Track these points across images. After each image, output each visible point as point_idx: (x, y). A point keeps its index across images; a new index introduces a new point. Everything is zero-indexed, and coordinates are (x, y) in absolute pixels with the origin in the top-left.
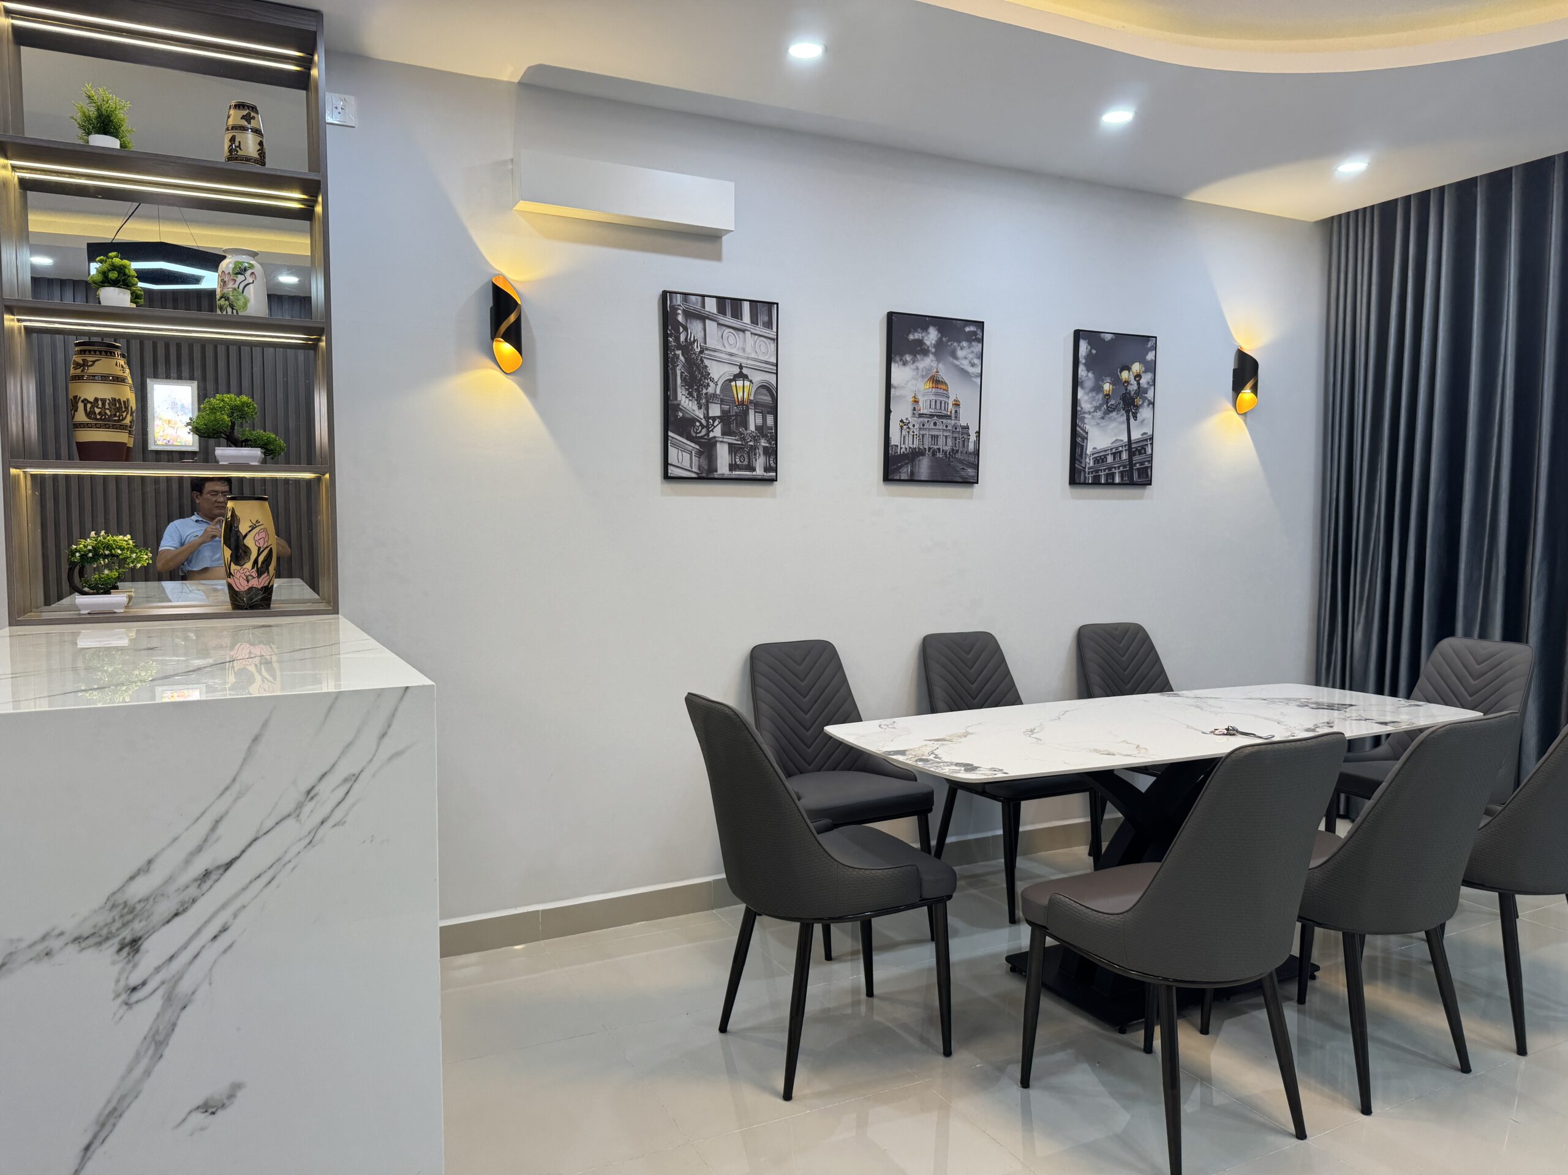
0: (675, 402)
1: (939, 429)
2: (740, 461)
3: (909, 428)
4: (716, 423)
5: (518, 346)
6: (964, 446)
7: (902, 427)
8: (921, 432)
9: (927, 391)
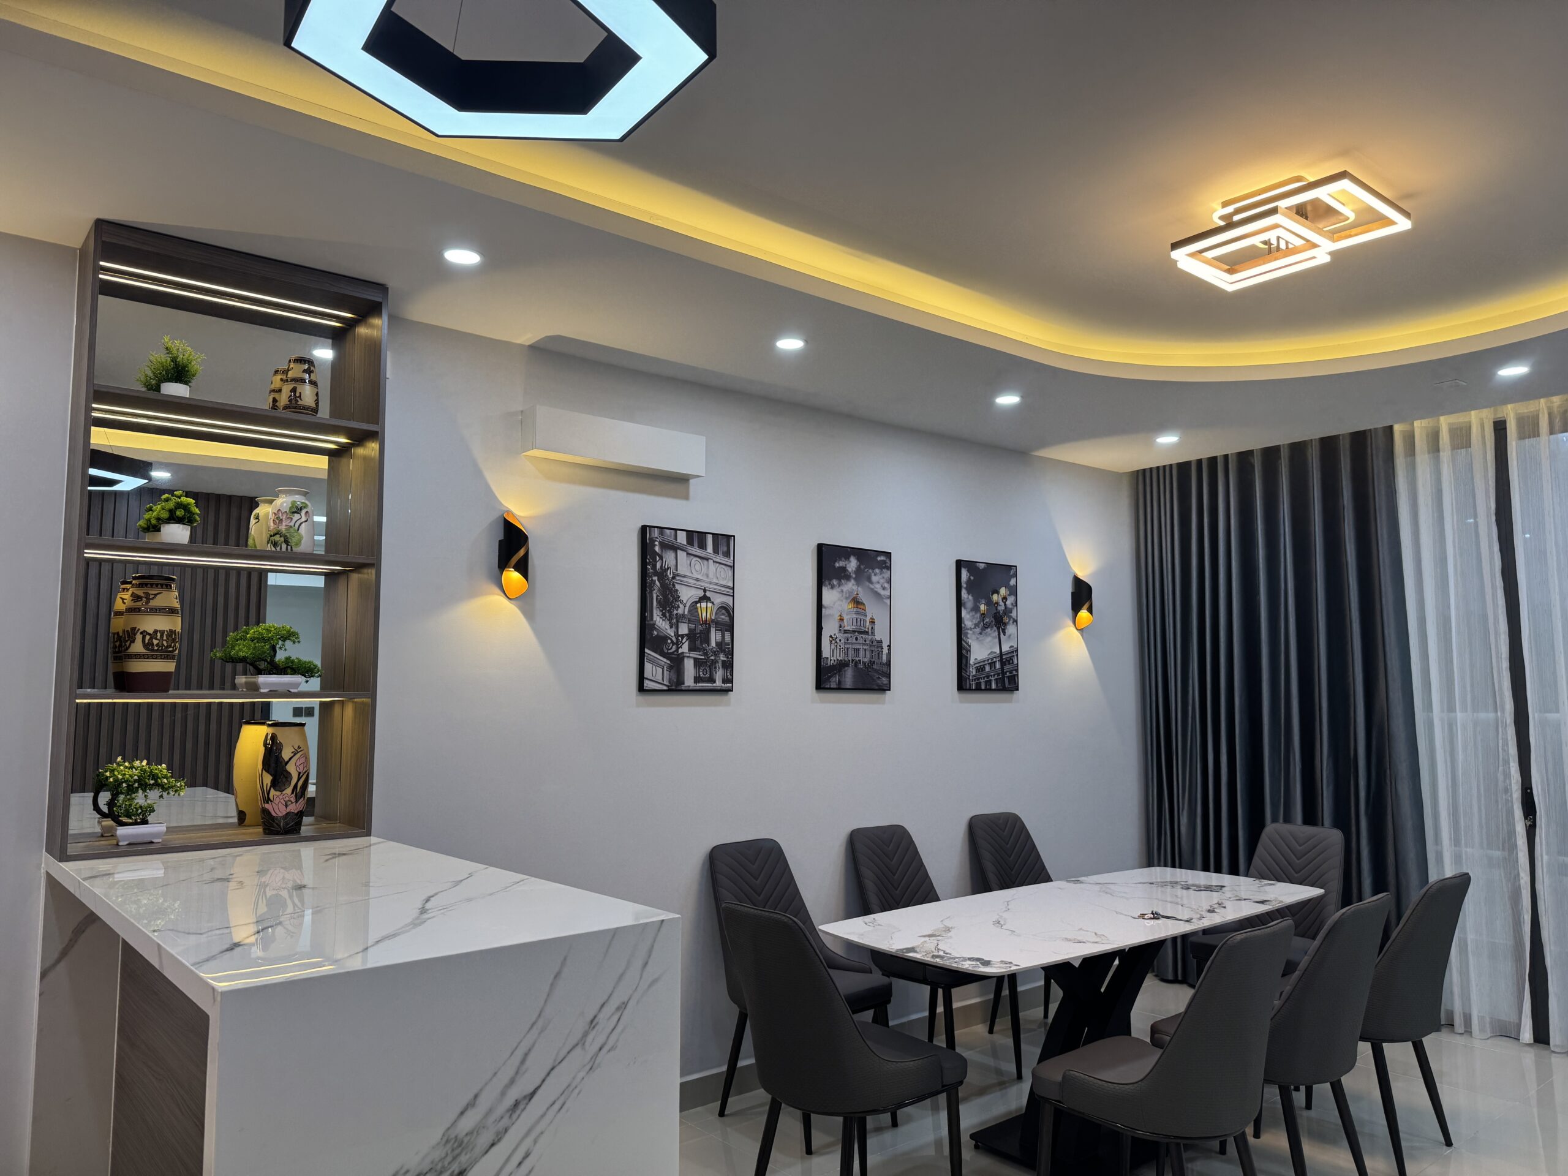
0: (651, 622)
1: (860, 644)
2: (703, 673)
3: (836, 642)
4: (684, 640)
5: (525, 574)
6: (878, 658)
7: (831, 641)
8: (847, 646)
9: (849, 610)
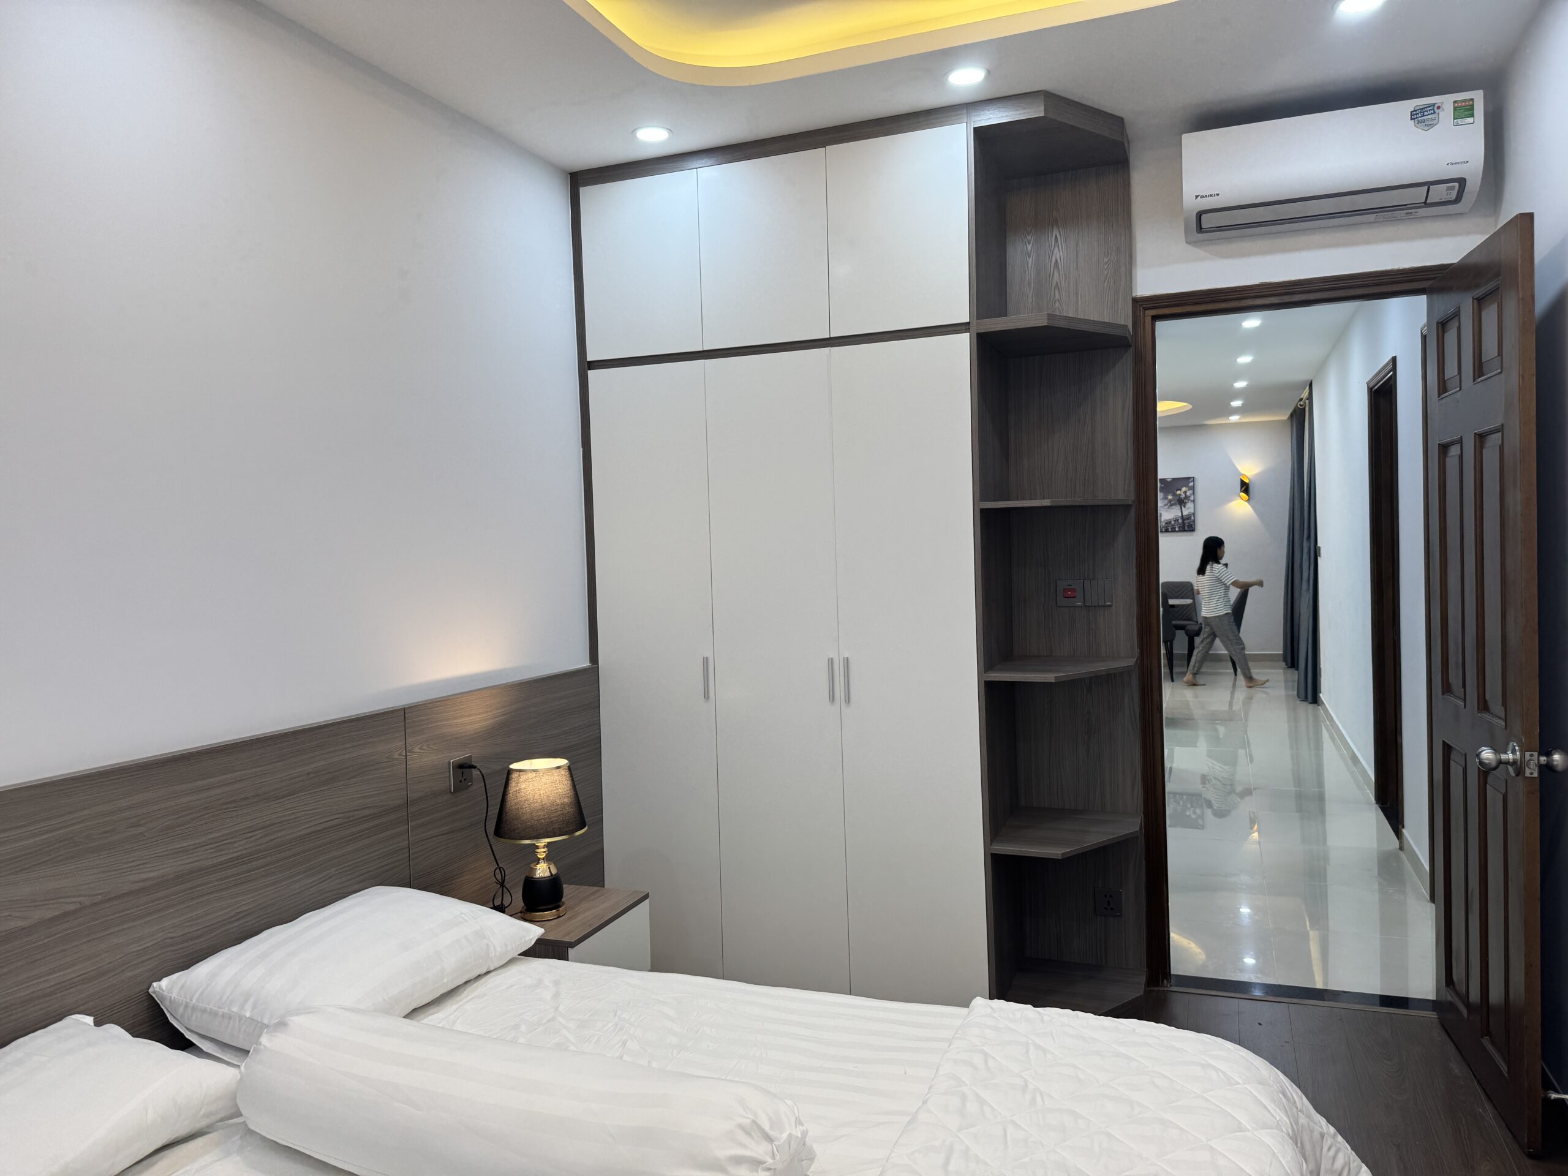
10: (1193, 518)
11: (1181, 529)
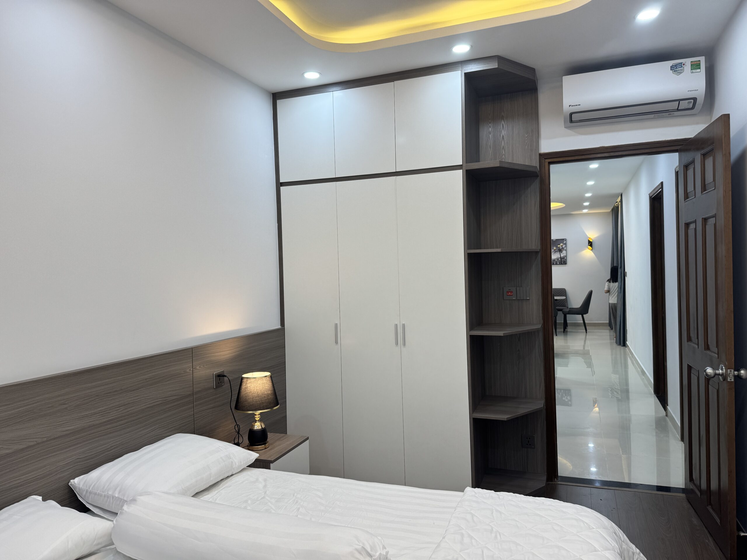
10: (565, 258)
11: (560, 263)
